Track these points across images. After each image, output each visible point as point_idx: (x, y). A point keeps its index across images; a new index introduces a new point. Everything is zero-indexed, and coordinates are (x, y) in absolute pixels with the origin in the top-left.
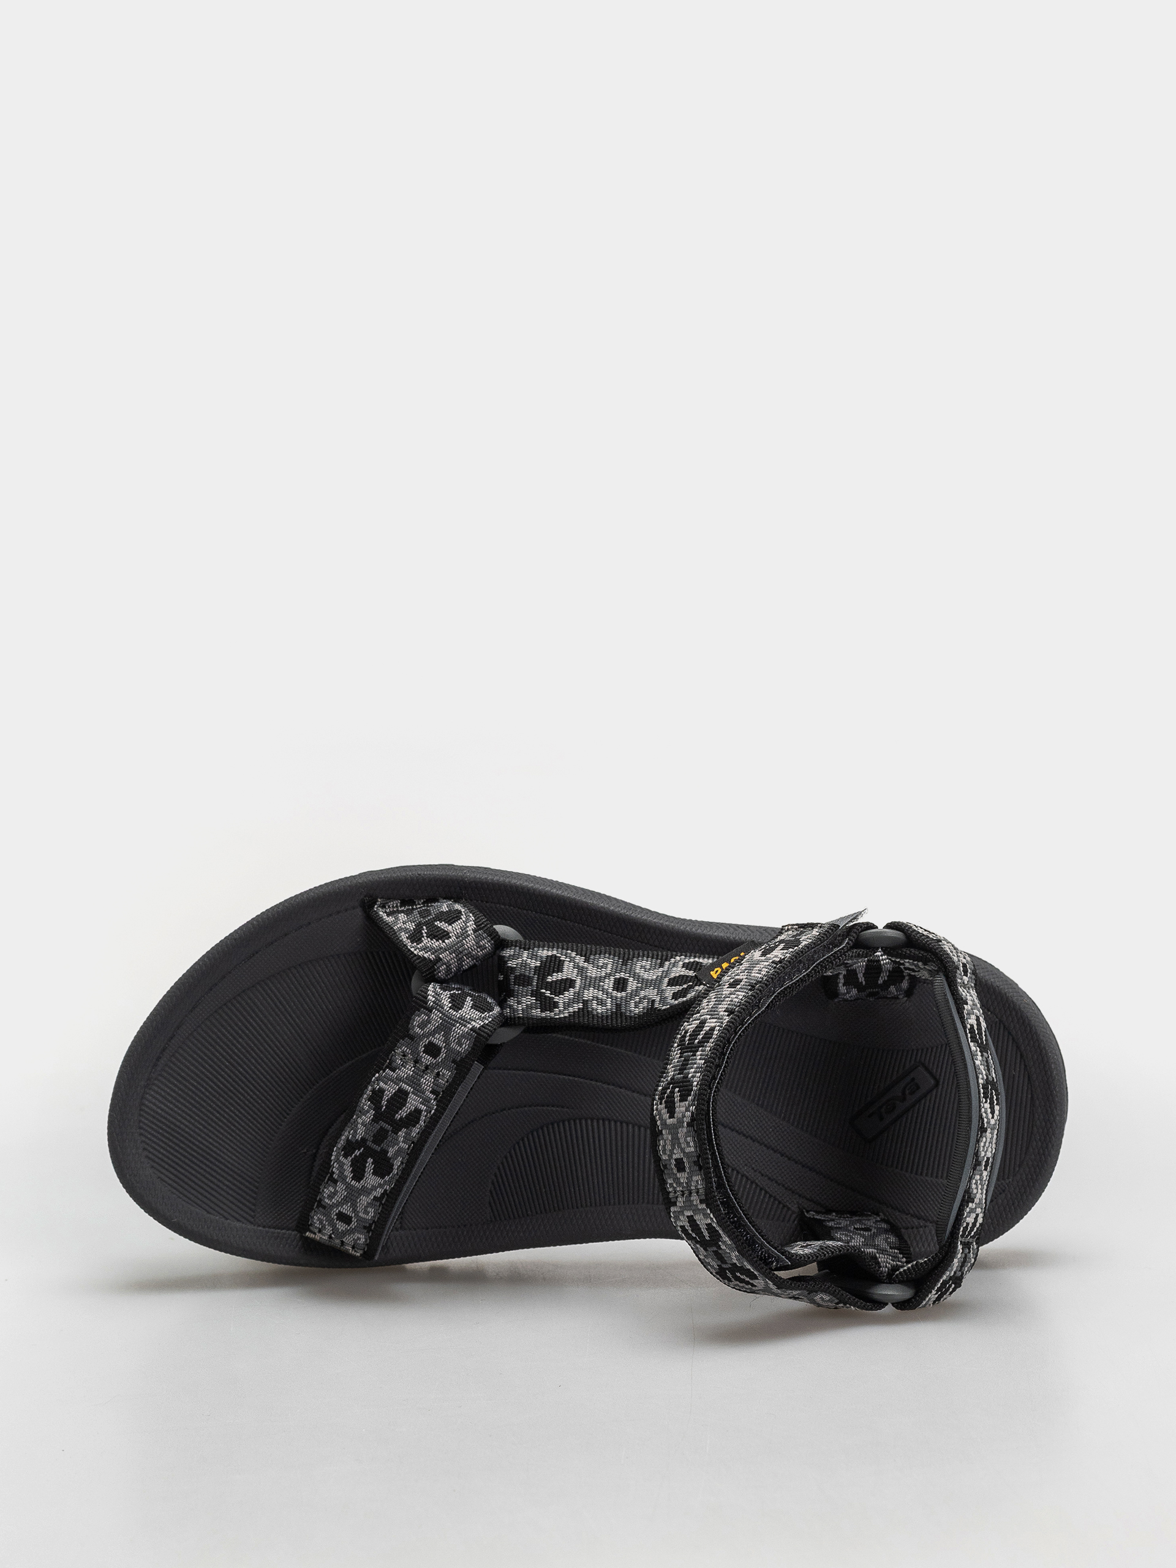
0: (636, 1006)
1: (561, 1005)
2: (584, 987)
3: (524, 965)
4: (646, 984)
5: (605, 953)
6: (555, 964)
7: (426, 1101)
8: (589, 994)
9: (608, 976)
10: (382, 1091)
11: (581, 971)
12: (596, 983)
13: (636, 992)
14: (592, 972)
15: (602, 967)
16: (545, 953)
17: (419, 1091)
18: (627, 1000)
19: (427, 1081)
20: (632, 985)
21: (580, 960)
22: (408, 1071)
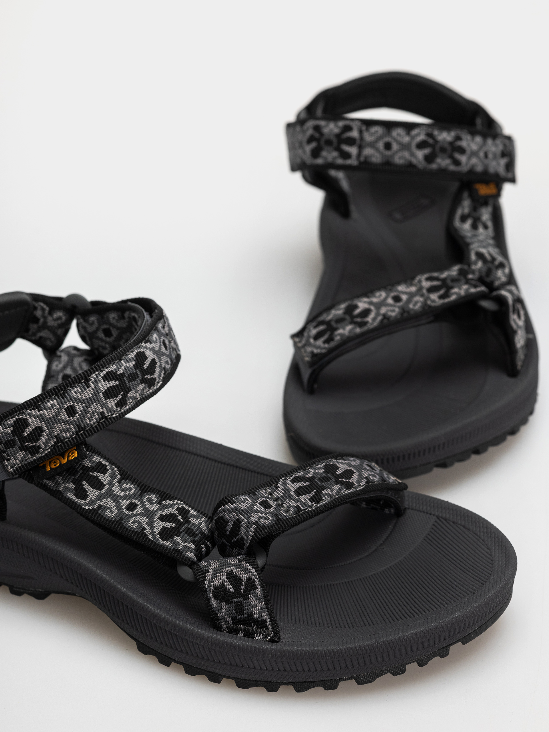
0: (131, 489)
1: (175, 508)
2: (154, 513)
3: (185, 541)
4: (116, 499)
5: (130, 530)
6: (165, 534)
7: (285, 484)
8: (154, 507)
9: (136, 515)
10: (311, 500)
11: (151, 524)
12: (147, 513)
13: (125, 497)
14: (144, 520)
15: (137, 522)
16: (168, 544)
17: (287, 491)
18: (134, 496)
19: (279, 493)
20: (125, 503)
21: (148, 531)
22: (288, 503)
